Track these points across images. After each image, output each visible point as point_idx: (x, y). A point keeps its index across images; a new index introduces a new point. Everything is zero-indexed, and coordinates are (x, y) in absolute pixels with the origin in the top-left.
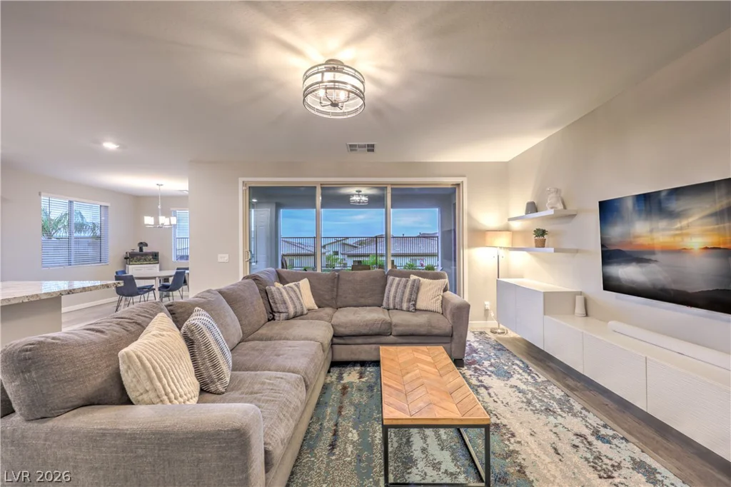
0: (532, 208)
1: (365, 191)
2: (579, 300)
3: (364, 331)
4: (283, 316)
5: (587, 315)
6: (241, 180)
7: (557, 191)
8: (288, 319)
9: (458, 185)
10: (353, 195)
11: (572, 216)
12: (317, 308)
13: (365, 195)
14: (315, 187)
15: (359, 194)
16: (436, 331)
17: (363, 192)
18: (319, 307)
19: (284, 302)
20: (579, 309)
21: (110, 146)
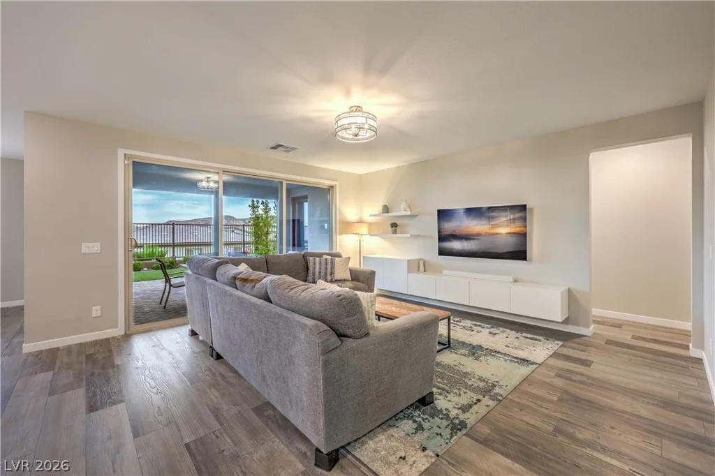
0: (386, 209)
2: (421, 263)
5: (425, 271)
7: (406, 201)
9: (332, 187)
10: (202, 181)
11: (416, 216)
15: (209, 180)
20: (422, 268)
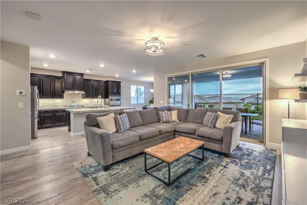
1: (229, 72)
3: (185, 131)
4: (162, 121)
6: (166, 75)
8: (163, 122)
12: (178, 121)
13: (230, 74)
14: (189, 75)
16: (213, 137)
17: (228, 73)
18: (180, 121)
19: (163, 117)
21: (134, 71)
